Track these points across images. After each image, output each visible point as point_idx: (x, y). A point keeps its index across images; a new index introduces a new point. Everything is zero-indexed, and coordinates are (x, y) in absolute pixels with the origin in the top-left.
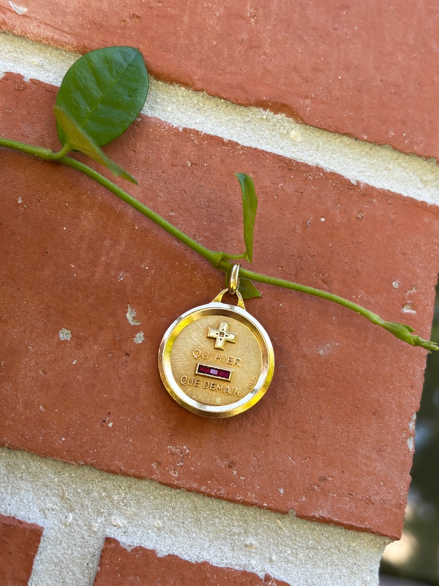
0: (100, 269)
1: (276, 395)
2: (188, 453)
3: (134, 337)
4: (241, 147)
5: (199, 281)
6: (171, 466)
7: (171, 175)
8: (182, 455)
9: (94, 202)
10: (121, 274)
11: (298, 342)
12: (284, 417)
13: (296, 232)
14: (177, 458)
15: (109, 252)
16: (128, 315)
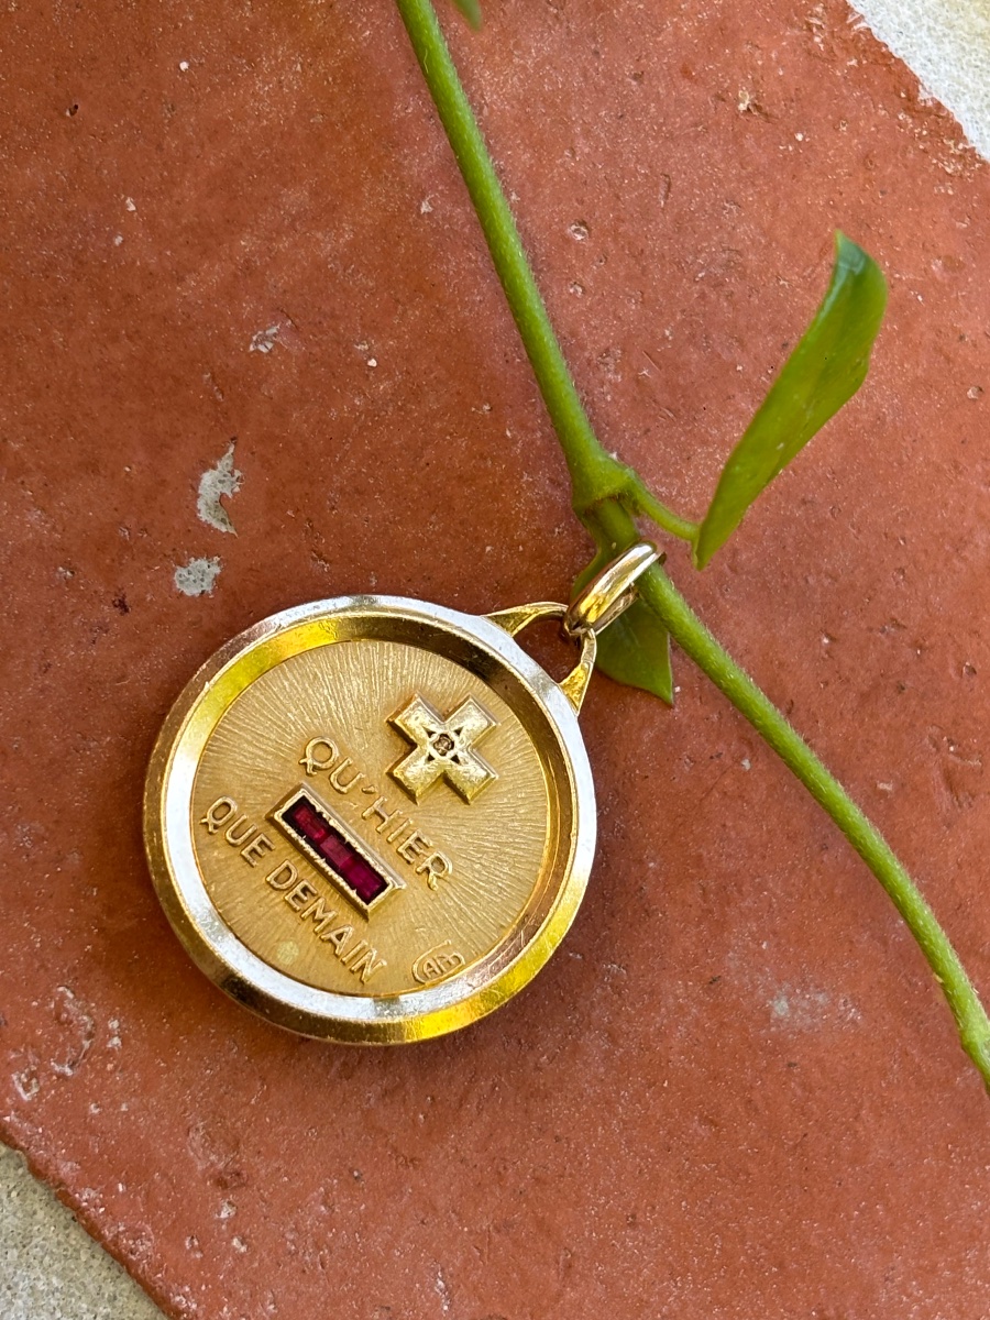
0: (214, 273)
1: (531, 1048)
2: (111, 1052)
3: (181, 565)
4: (965, 150)
5: (518, 513)
6: (31, 1058)
7: (658, 100)
8: (86, 1044)
9: (340, 36)
10: (274, 330)
11: (722, 925)
12: (509, 1138)
13: (966, 553)
14: (64, 1044)
15: (278, 233)
16: (208, 478)
